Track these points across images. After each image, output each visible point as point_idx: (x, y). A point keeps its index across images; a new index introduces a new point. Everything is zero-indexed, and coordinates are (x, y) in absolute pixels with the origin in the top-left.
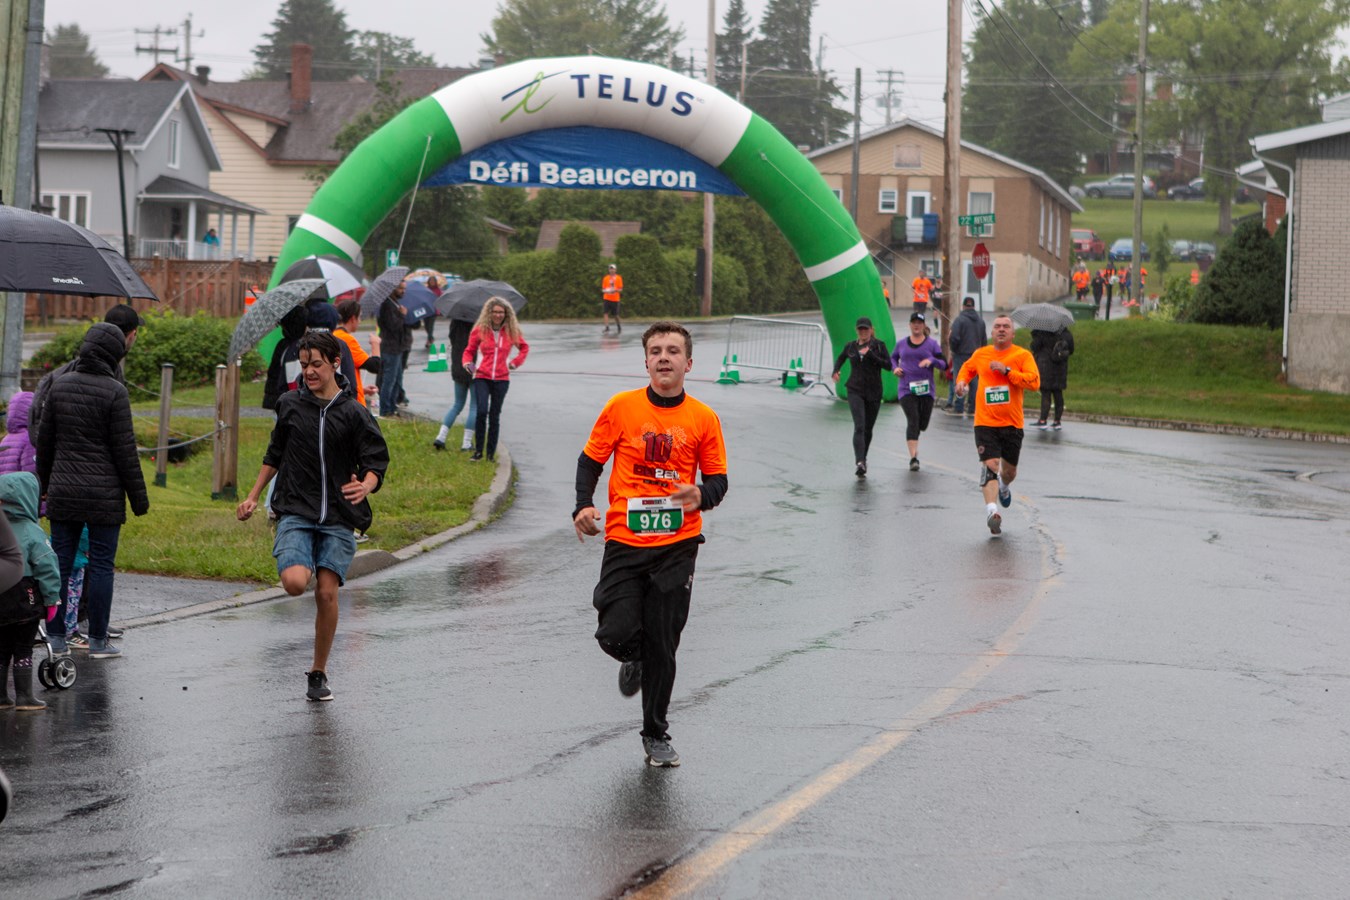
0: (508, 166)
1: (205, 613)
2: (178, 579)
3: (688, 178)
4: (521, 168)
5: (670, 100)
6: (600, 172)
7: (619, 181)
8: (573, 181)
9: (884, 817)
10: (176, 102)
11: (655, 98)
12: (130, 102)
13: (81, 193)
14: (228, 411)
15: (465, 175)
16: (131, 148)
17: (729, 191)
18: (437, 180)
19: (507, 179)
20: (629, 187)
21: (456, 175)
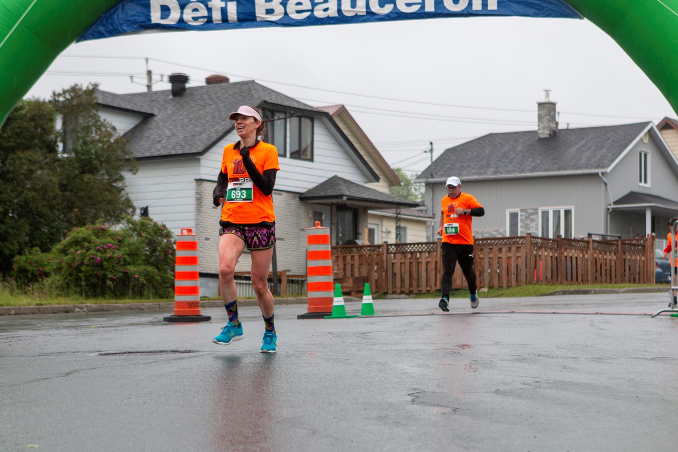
10: (641, 136)
15: (143, 19)
16: (599, 171)
17: (551, 12)
18: (101, 28)
19: (206, 19)
20: (393, 16)
21: (130, 18)
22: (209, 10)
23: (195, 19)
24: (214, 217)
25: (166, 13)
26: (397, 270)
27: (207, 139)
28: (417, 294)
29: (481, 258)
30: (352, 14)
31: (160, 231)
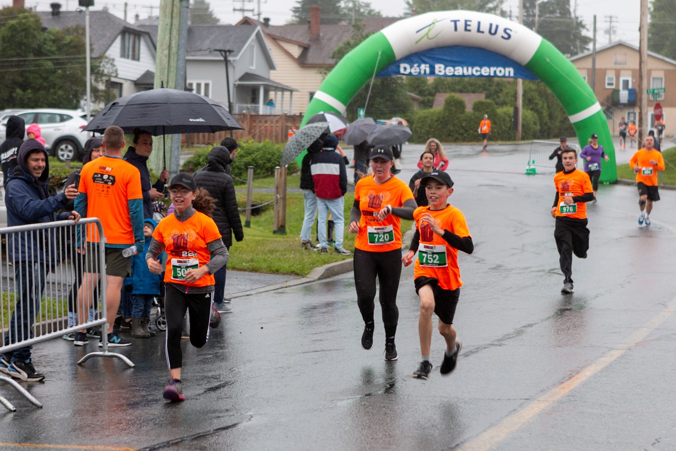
0: (419, 66)
1: (271, 290)
2: (257, 274)
3: (510, 71)
4: (425, 67)
5: (500, 32)
6: (465, 68)
7: (475, 73)
8: (452, 74)
9: (613, 393)
10: (253, 36)
11: (493, 31)
12: (231, 36)
13: (207, 82)
14: (281, 190)
16: (232, 59)
19: (419, 73)
22: (420, 70)
23: (415, 72)
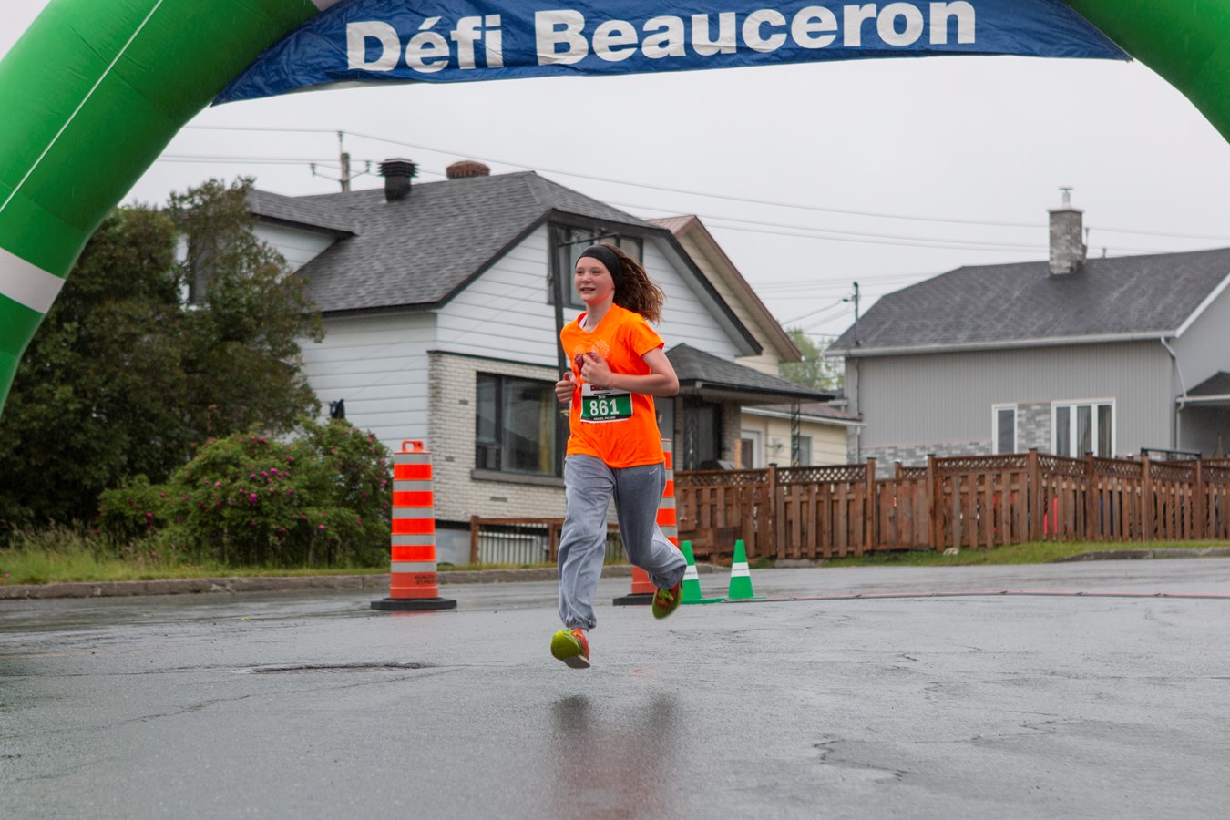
3: (953, 19)
4: (482, 29)
8: (631, 52)
13: (1104, 401)
15: (332, 61)
16: (1162, 334)
17: (1074, 48)
18: (258, 80)
19: (447, 62)
20: (784, 54)
21: (309, 61)
23: (427, 61)
24: (461, 420)
25: (376, 51)
26: (794, 514)
27: (447, 278)
28: (831, 559)
29: (945, 494)
30: (712, 52)
31: (366, 446)
